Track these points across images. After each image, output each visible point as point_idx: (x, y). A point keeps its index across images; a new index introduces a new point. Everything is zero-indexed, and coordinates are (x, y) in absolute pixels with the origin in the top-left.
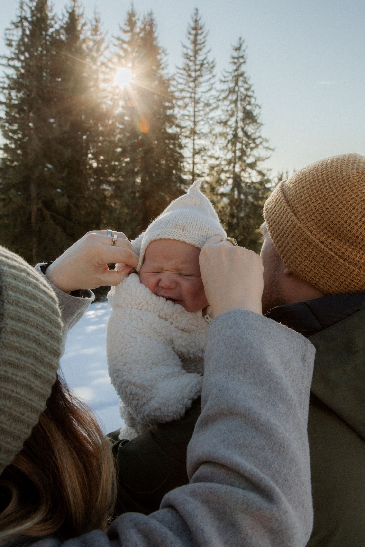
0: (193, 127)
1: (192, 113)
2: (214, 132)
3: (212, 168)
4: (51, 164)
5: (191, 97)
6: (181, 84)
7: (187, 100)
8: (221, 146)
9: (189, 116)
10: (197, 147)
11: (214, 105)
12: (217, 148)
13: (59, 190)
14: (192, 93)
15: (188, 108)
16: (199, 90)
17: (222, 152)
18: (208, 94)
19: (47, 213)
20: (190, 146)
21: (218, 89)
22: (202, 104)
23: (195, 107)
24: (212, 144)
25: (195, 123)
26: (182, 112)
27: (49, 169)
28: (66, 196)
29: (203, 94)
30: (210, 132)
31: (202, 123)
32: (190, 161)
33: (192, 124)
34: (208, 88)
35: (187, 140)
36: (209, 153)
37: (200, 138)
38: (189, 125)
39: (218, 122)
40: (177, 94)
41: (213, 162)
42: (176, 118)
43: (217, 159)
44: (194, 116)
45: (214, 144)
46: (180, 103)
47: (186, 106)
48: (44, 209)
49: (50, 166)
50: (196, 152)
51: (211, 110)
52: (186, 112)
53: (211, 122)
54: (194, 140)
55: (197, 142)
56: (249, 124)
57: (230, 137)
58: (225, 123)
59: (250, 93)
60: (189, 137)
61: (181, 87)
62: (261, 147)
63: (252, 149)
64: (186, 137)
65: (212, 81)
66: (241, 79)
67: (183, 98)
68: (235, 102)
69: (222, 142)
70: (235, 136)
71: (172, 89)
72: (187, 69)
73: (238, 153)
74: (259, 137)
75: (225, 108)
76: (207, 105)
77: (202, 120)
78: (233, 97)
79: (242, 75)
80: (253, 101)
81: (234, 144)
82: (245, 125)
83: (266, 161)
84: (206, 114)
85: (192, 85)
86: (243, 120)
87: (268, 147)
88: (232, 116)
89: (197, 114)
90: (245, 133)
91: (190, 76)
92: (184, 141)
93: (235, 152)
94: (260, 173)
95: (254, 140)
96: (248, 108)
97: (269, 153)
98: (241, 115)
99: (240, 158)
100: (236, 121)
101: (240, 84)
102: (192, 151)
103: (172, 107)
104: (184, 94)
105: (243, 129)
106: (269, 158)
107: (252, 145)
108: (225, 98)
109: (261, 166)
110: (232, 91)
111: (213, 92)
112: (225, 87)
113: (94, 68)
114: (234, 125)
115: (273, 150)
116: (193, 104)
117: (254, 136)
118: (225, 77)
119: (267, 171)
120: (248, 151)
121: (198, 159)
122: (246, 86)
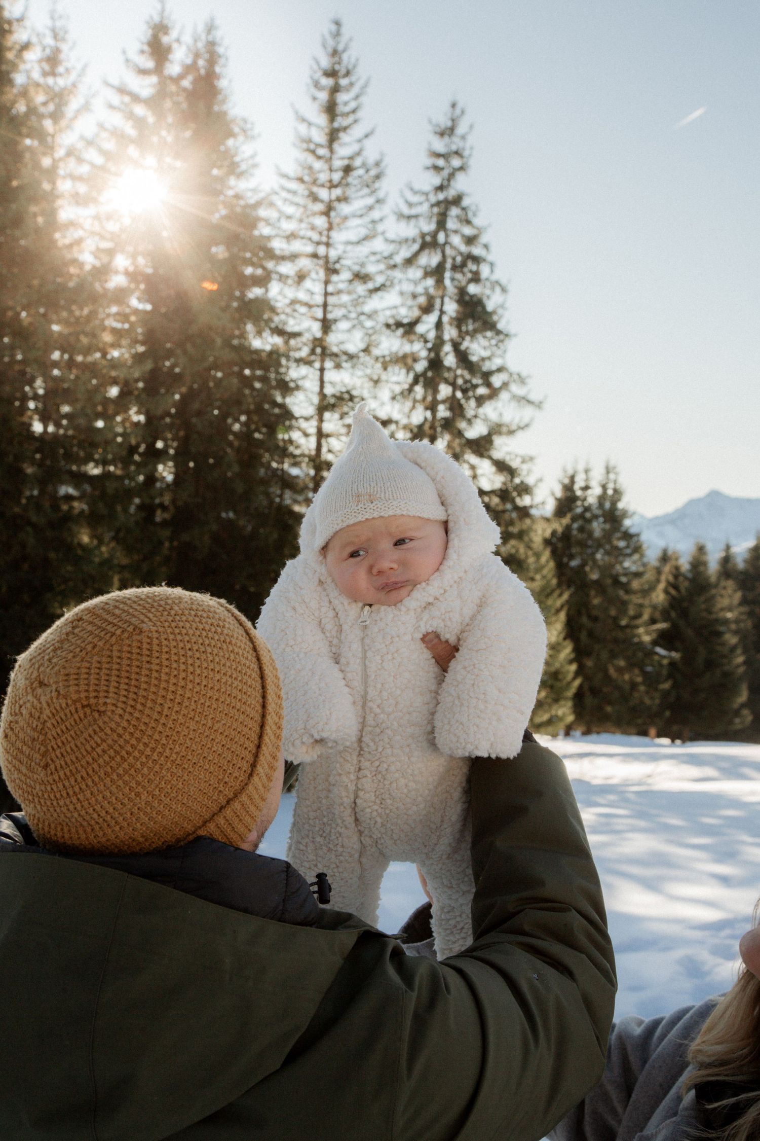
0: (319, 334)
1: (319, 299)
2: (377, 351)
5: (315, 256)
6: (289, 218)
9: (310, 306)
10: (329, 390)
11: (380, 280)
12: (385, 394)
14: (318, 244)
15: (308, 284)
16: (338, 237)
17: (398, 405)
18: (363, 249)
20: (311, 384)
21: (390, 235)
22: (345, 275)
23: (327, 282)
24: (371, 384)
25: (327, 325)
26: (290, 293)
29: (349, 248)
32: (311, 427)
33: (316, 328)
34: (363, 232)
38: (309, 330)
39: (387, 326)
42: (274, 311)
44: (325, 306)
45: (376, 383)
46: (286, 268)
47: (301, 277)
50: (324, 406)
52: (301, 295)
53: (369, 324)
54: (322, 370)
56: (473, 334)
57: (420, 366)
58: (408, 328)
59: (477, 251)
60: (308, 363)
61: (288, 226)
62: (504, 396)
63: (480, 400)
64: (299, 361)
65: (376, 214)
66: (454, 211)
67: (293, 257)
68: (437, 272)
69: (399, 378)
70: (435, 364)
71: (264, 230)
72: (308, 180)
73: (443, 412)
74: (500, 370)
75: (408, 288)
76: (361, 277)
77: (345, 317)
78: (431, 259)
79: (457, 201)
80: (485, 270)
81: (431, 385)
82: (462, 336)
83: (520, 435)
84: (356, 303)
85: (321, 222)
86: (459, 322)
87: (523, 398)
88: (427, 309)
89: (331, 300)
90: (463, 357)
91: (315, 198)
92: (294, 373)
93: (432, 407)
94: (502, 466)
95: (486, 376)
96: (473, 289)
97: (528, 413)
98: (451, 308)
99: (448, 425)
100: (439, 325)
101: (451, 224)
102: (316, 400)
103: (263, 281)
104: (297, 246)
105: (456, 346)
106: (527, 426)
107: (482, 391)
108: (409, 262)
109: (505, 449)
110: (428, 243)
111: (378, 245)
112: (410, 231)
113: (46, 162)
114: (432, 335)
115: (539, 405)
116: (322, 274)
117: (487, 366)
118: (410, 205)
119: (523, 462)
120: (470, 407)
121: (331, 422)
122: (468, 231)
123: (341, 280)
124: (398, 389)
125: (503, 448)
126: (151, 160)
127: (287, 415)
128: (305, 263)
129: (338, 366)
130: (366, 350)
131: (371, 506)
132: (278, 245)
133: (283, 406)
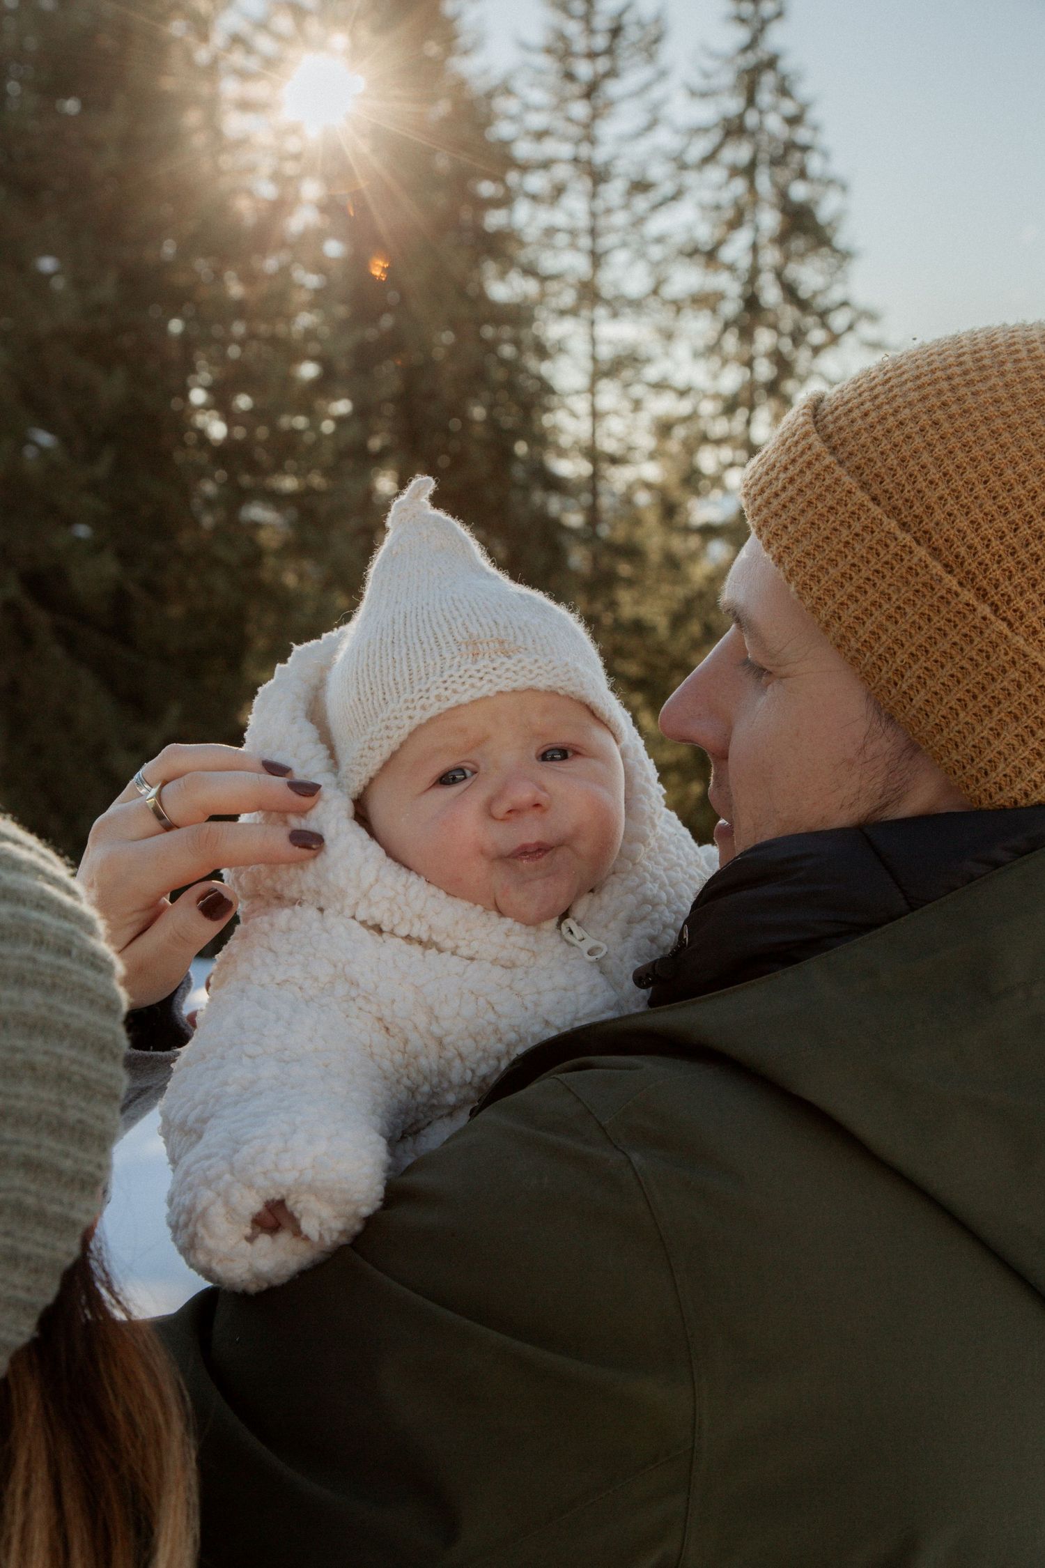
0: (586, 273)
1: (583, 222)
2: (669, 292)
3: (664, 428)
4: (50, 431)
5: (575, 160)
6: (537, 108)
9: (572, 233)
10: (605, 352)
11: (667, 187)
12: (682, 350)
13: (82, 530)
14: (579, 142)
15: (567, 202)
17: (701, 367)
18: (643, 145)
19: (41, 619)
22: (619, 185)
23: (593, 196)
24: (661, 338)
25: (597, 258)
26: (543, 217)
27: (43, 451)
28: (109, 553)
29: (623, 144)
32: (581, 405)
33: (582, 264)
34: (641, 120)
35: (568, 325)
36: (652, 373)
38: (574, 268)
39: (682, 253)
41: (665, 405)
42: (521, 244)
43: (683, 393)
44: (593, 231)
45: (668, 336)
46: (536, 182)
47: (559, 191)
48: (26, 603)
49: (46, 439)
50: (604, 371)
51: (656, 207)
52: (559, 219)
53: (656, 253)
54: (592, 323)
56: (802, 256)
57: (731, 307)
58: (710, 256)
59: (802, 135)
60: (573, 312)
61: (537, 121)
62: (849, 341)
63: (816, 350)
64: (562, 313)
65: (657, 93)
66: (768, 80)
67: (546, 165)
68: (749, 171)
69: (700, 326)
70: (752, 303)
71: (504, 130)
72: (561, 50)
73: (764, 370)
74: (844, 304)
75: (707, 196)
76: (640, 186)
77: (624, 245)
78: (739, 153)
79: (771, 63)
80: (815, 164)
81: (746, 334)
82: (787, 257)
84: (639, 222)
85: (580, 110)
86: (782, 239)
88: (735, 223)
89: (602, 222)
90: (790, 291)
91: (570, 76)
92: (554, 330)
93: (749, 363)
95: (823, 316)
96: (799, 192)
98: (769, 220)
99: (773, 388)
100: (755, 248)
101: (765, 97)
102: (587, 365)
103: (505, 201)
104: (551, 148)
105: (779, 274)
107: (817, 336)
108: (710, 159)
110: (734, 129)
111: (664, 138)
112: (706, 113)
113: (202, 55)
114: (744, 262)
116: (587, 183)
117: (822, 302)
118: (706, 75)
120: (802, 358)
121: (609, 395)
122: (789, 107)
123: (614, 191)
124: (701, 344)
126: (340, 40)
127: (546, 388)
128: (562, 172)
129: (615, 315)
130: (655, 292)
131: (509, 663)
132: (524, 150)
133: (540, 379)
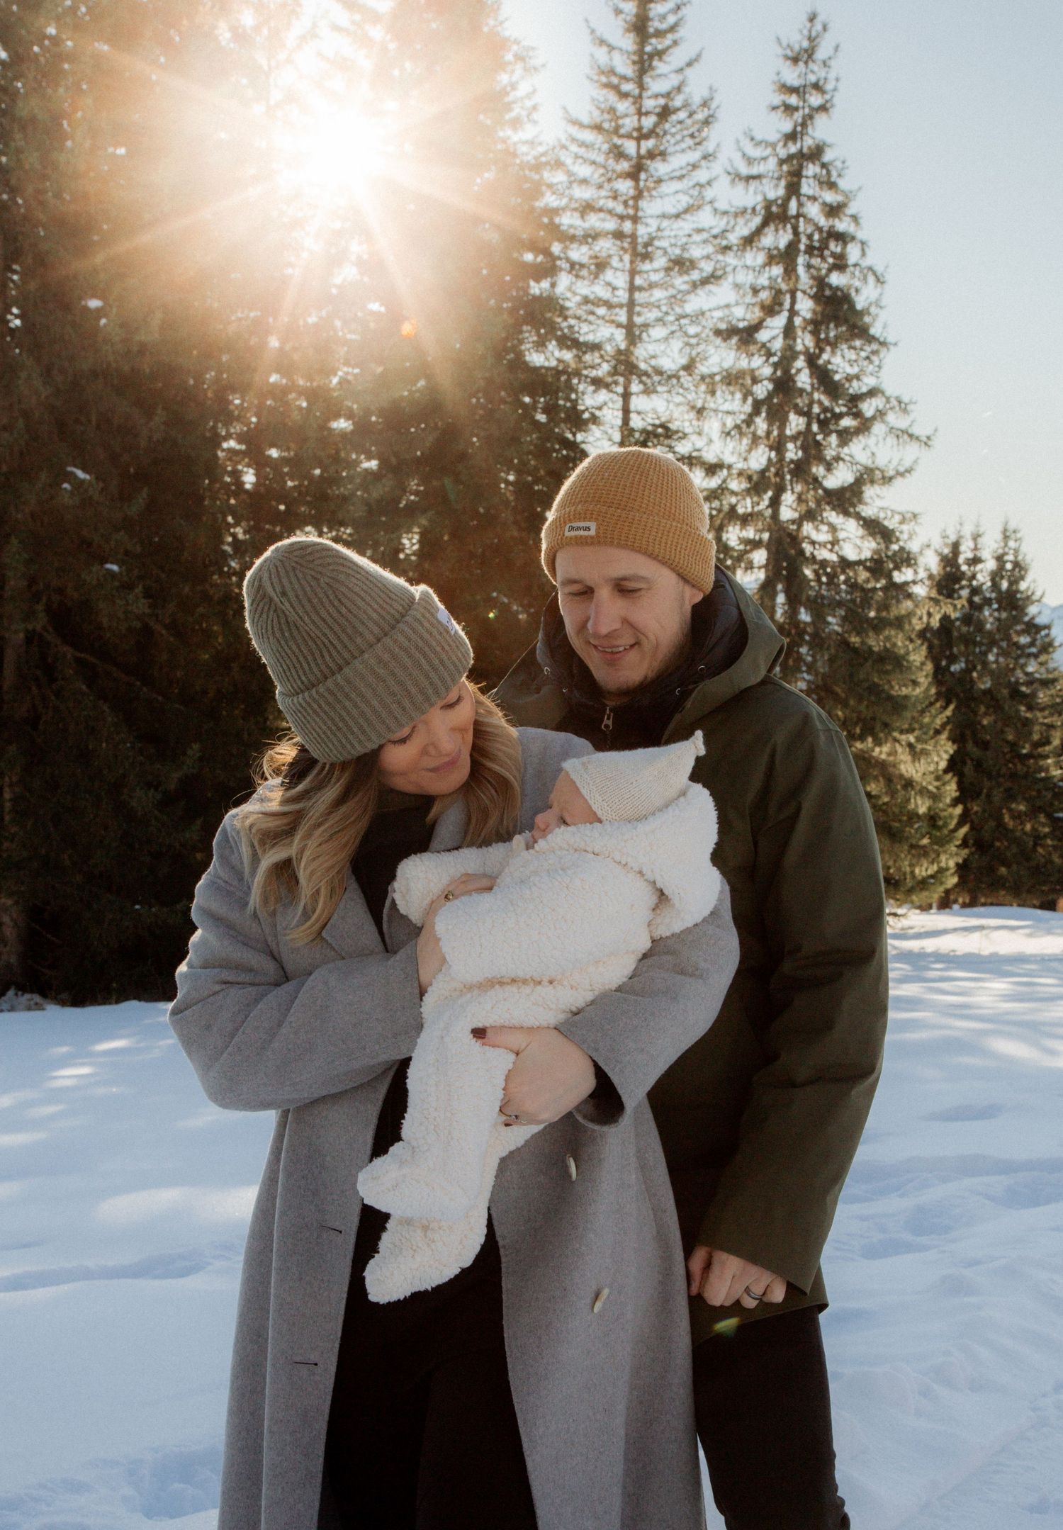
0: (623, 346)
1: (623, 296)
2: (702, 369)
4: (84, 470)
5: (618, 235)
6: (584, 182)
7: (605, 246)
8: (730, 422)
9: (609, 305)
10: (636, 422)
11: (707, 267)
13: (115, 568)
14: (622, 218)
15: (609, 275)
16: (650, 207)
17: (731, 444)
18: (686, 225)
19: (65, 653)
20: (612, 416)
21: (722, 205)
22: (660, 262)
23: (633, 273)
24: (692, 415)
26: (583, 288)
27: (78, 485)
28: (139, 589)
29: (665, 223)
30: (689, 368)
31: (658, 332)
33: (620, 336)
34: (685, 200)
35: (603, 395)
36: (683, 448)
37: (648, 391)
38: (610, 340)
39: (718, 333)
40: (568, 221)
42: (562, 311)
43: (712, 469)
44: (631, 304)
45: (700, 412)
46: (579, 253)
47: (601, 265)
48: (50, 637)
49: (80, 474)
51: (694, 286)
52: (600, 291)
53: (692, 330)
54: (626, 396)
55: (637, 402)
56: (834, 343)
57: (762, 390)
58: (746, 336)
59: (841, 225)
60: (608, 385)
61: (582, 194)
62: (877, 429)
63: (844, 436)
64: (595, 383)
65: (702, 176)
66: (811, 169)
67: (588, 237)
68: (786, 257)
69: (731, 406)
70: (783, 385)
71: (549, 200)
72: (609, 128)
73: (792, 452)
74: (872, 393)
75: (745, 278)
76: (680, 264)
77: (659, 321)
78: (778, 238)
79: (815, 154)
80: (852, 253)
81: (777, 415)
82: (819, 346)
83: (898, 482)
84: (675, 300)
86: (814, 326)
87: (904, 432)
88: (771, 309)
89: (639, 297)
90: (821, 376)
91: (618, 154)
92: (590, 399)
93: (778, 446)
94: (874, 527)
95: (853, 401)
96: (835, 279)
97: (911, 452)
98: (805, 306)
99: (799, 469)
100: (788, 330)
101: (806, 188)
103: (547, 272)
104: (594, 221)
105: (811, 359)
106: (909, 471)
107: (847, 422)
108: (747, 241)
109: (879, 503)
110: (774, 215)
111: (704, 218)
112: (748, 197)
114: (777, 345)
115: (927, 442)
116: (626, 261)
117: (854, 388)
118: (750, 161)
119: (902, 522)
120: (830, 446)
122: (830, 197)
123: (654, 268)
125: (876, 502)
133: (573, 445)
